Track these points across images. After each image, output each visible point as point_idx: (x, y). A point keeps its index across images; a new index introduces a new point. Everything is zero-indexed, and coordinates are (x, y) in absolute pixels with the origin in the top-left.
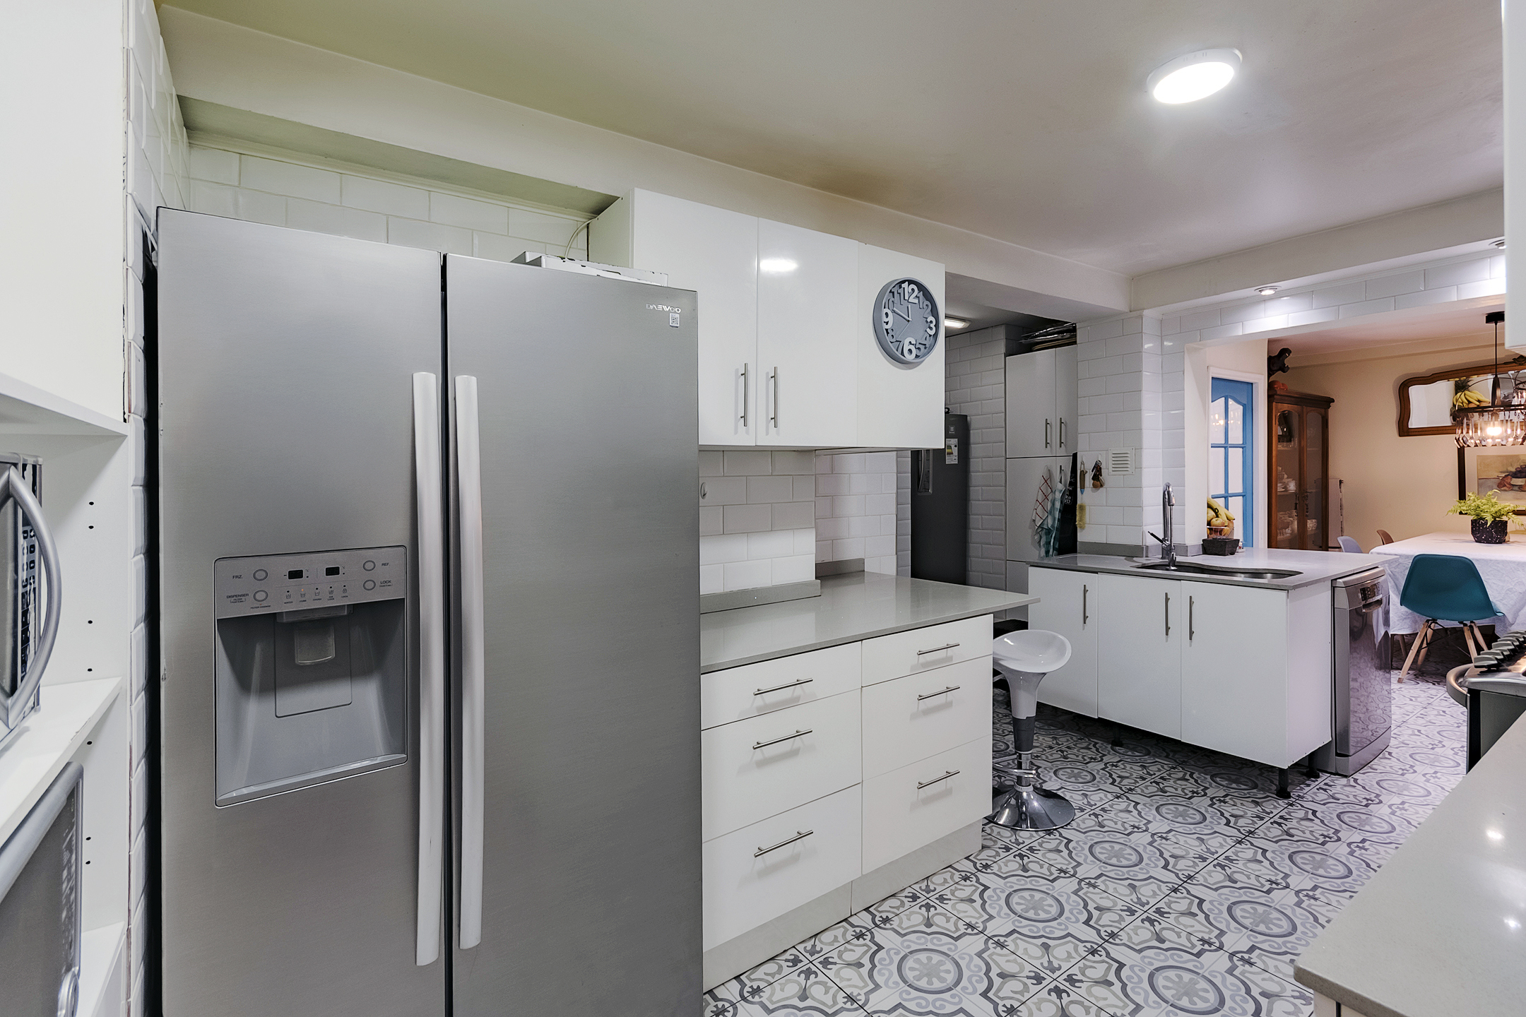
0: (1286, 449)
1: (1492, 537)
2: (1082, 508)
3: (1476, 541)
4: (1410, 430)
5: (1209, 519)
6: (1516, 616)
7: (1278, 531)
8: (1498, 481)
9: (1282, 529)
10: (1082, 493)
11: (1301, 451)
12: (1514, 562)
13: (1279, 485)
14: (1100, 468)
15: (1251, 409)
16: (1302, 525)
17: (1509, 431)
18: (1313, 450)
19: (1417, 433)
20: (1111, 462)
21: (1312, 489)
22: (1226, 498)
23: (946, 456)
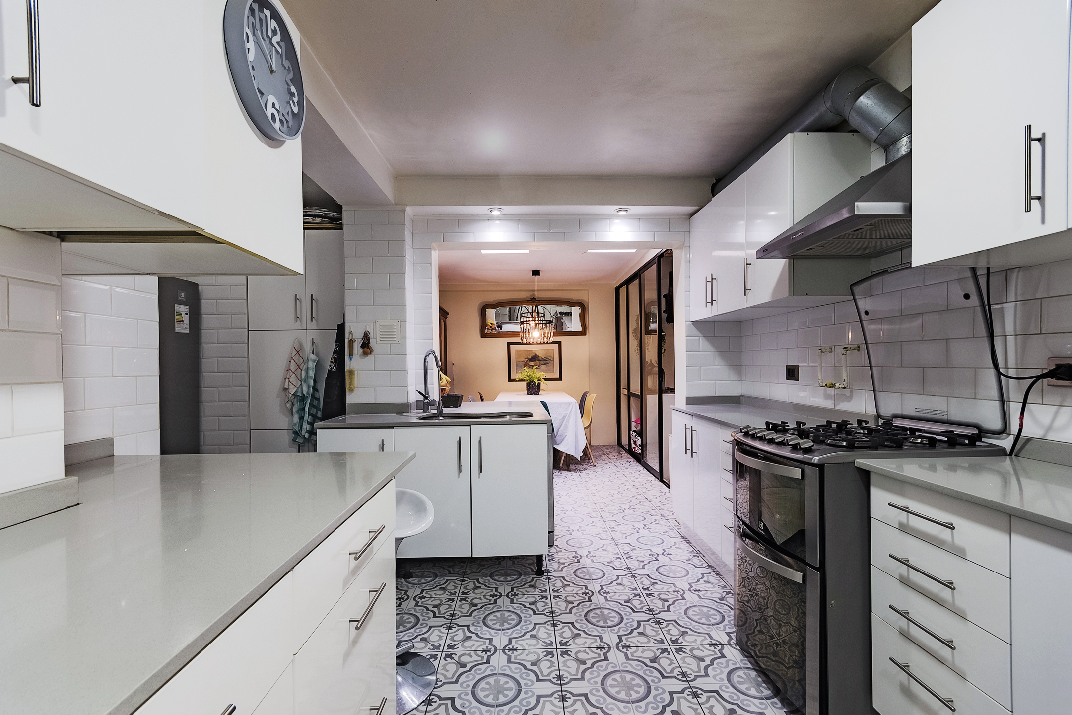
1: (536, 392)
3: (529, 394)
4: (486, 334)
8: (524, 363)
14: (369, 337)
19: (488, 336)
20: (378, 333)
23: (176, 324)
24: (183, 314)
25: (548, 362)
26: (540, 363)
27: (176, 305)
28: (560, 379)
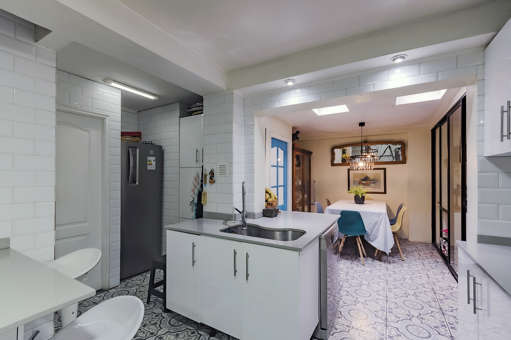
0: (298, 169)
1: (361, 202)
2: (205, 194)
3: (356, 203)
4: (334, 164)
5: (267, 199)
6: (371, 232)
7: (296, 199)
8: (358, 182)
9: (297, 199)
10: (205, 186)
11: (303, 170)
12: (371, 213)
13: (296, 182)
14: (213, 173)
15: (286, 152)
16: (303, 197)
17: (365, 165)
18: (306, 170)
19: (336, 165)
20: (218, 170)
21: (306, 184)
22: (277, 187)
23: (148, 166)
24: (152, 161)
25: (376, 182)
26: (370, 182)
27: (148, 157)
28: (385, 193)
